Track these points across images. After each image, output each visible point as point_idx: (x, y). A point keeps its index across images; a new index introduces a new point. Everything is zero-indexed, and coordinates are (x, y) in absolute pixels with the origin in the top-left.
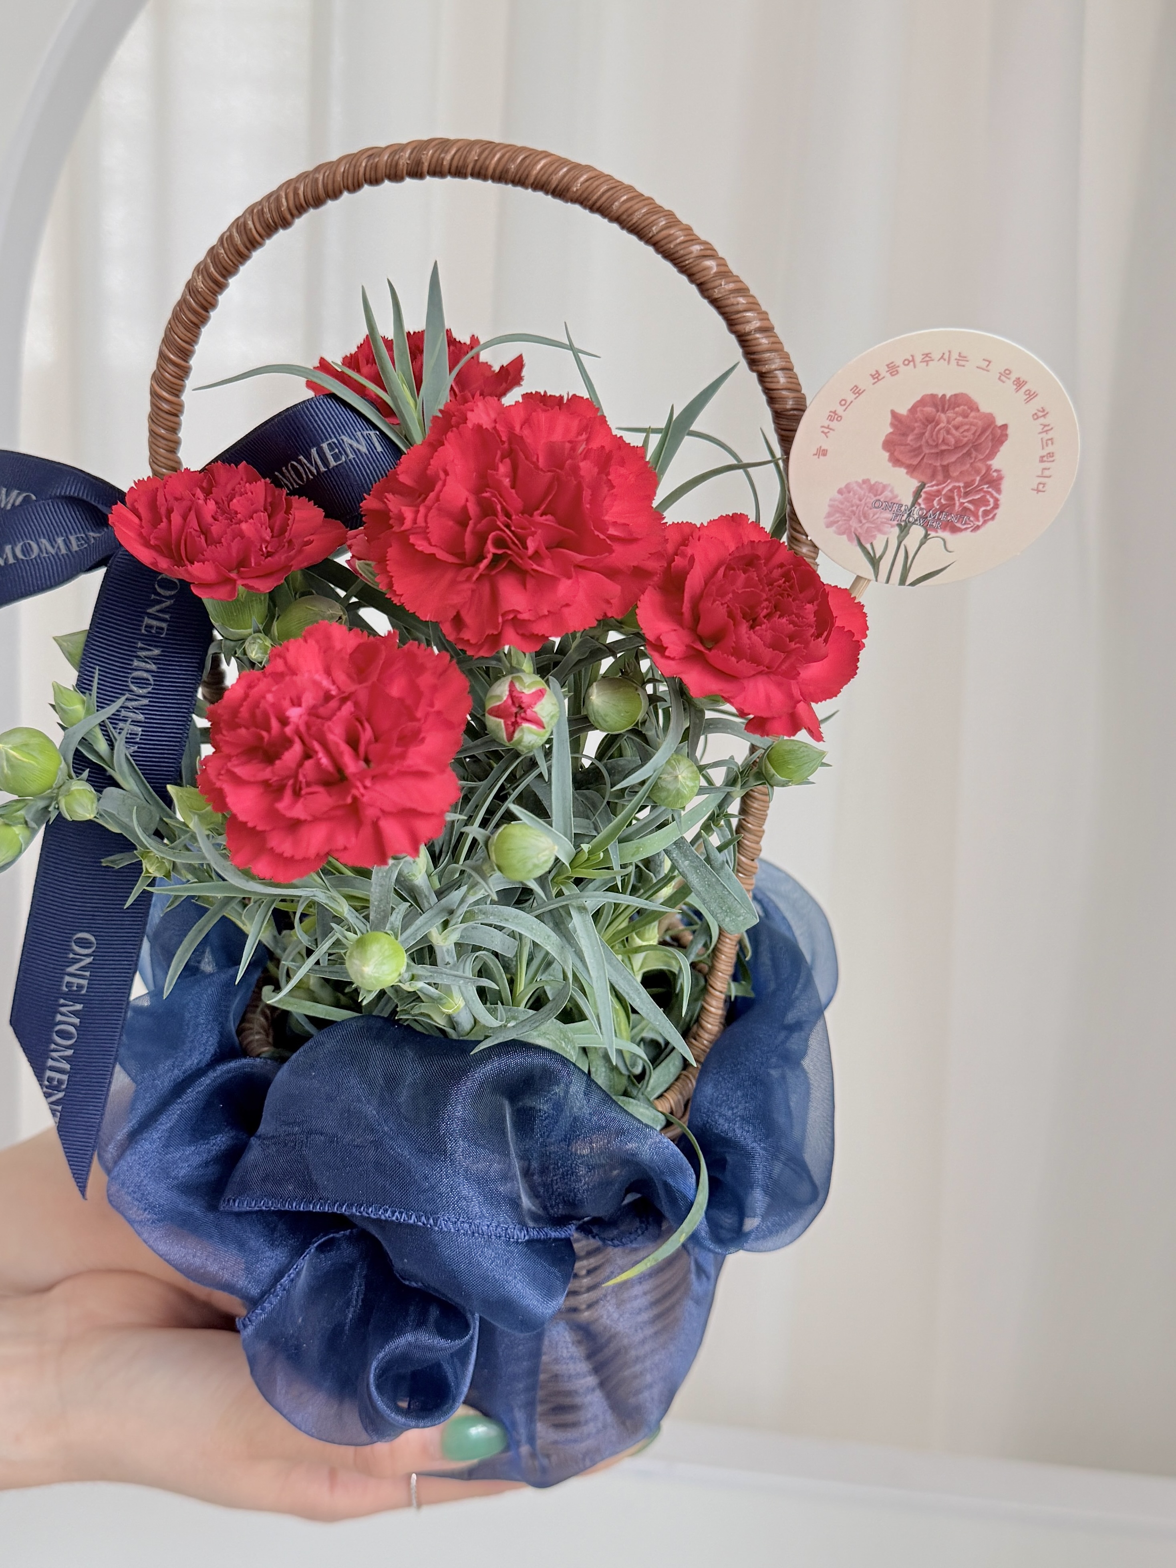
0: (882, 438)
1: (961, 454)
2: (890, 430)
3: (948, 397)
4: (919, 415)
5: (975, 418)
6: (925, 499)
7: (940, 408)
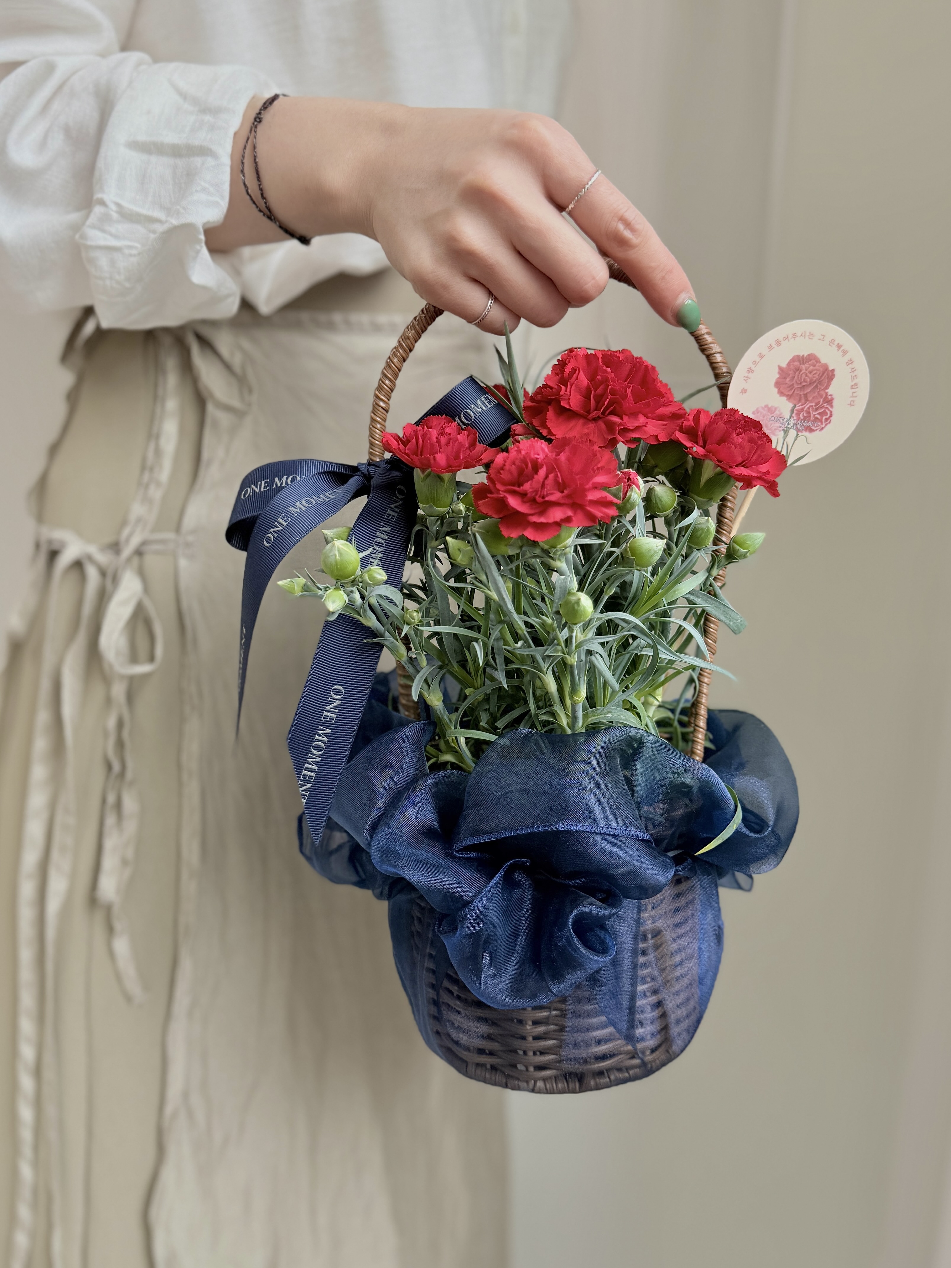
0: (774, 381)
1: (812, 387)
2: (778, 376)
3: (805, 356)
4: (792, 366)
5: (819, 366)
6: (796, 414)
7: (802, 362)
